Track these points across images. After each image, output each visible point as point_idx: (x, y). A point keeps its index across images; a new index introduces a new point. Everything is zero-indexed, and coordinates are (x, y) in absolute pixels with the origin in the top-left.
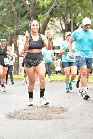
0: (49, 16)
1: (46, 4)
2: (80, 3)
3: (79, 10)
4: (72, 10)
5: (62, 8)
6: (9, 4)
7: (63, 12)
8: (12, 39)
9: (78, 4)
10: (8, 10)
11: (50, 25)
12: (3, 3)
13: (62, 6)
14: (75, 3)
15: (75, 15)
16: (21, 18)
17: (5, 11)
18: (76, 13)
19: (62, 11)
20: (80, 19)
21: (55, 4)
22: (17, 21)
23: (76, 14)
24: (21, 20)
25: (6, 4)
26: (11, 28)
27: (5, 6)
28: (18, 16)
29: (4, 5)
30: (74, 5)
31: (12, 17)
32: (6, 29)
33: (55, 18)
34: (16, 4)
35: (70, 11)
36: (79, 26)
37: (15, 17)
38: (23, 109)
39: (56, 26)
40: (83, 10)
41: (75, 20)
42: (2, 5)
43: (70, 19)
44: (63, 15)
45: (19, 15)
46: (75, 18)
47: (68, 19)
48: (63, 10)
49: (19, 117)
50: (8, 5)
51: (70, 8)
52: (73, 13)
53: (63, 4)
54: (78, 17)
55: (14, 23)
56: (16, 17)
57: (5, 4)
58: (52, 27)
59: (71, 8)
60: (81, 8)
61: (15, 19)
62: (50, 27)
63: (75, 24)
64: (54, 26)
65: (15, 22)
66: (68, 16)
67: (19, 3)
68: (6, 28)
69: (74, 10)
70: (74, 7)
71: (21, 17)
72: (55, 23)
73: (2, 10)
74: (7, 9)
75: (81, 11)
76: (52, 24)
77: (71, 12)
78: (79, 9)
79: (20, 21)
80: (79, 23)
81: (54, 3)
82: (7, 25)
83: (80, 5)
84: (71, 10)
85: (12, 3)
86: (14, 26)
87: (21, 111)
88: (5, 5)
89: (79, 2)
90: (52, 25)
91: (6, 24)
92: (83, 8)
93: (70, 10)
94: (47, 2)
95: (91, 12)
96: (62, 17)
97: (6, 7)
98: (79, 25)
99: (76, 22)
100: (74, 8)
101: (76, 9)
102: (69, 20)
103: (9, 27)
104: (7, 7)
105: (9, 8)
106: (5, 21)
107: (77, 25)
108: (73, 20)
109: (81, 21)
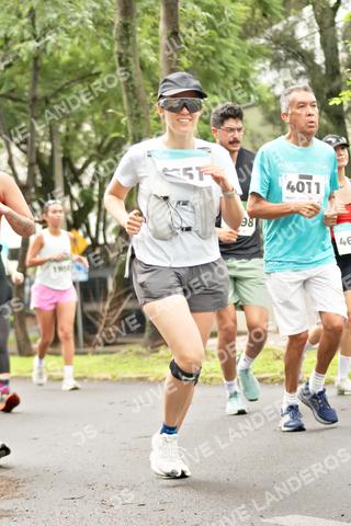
3: (84, 109)
5: (18, 104)
7: (25, 118)
9: (78, 87)
13: (15, 96)
14: (67, 84)
15: (67, 129)
18: (72, 119)
19: (20, 115)
20: (90, 143)
23: (73, 125)
30: (61, 90)
36: (86, 171)
40: (97, 111)
41: (69, 147)
43: (49, 146)
46: (67, 138)
47: (43, 144)
48: (23, 110)
51: (47, 102)
52: (60, 122)
53: (23, 91)
54: (80, 137)
59: (52, 101)
60: (91, 102)
63: (68, 162)
66: (41, 133)
70: (63, 96)
75: (92, 113)
80: (83, 160)
89: (81, 79)
93: (47, 110)
95: (121, 114)
98: (85, 166)
99: (74, 154)
102: (45, 148)
107: (79, 166)
108: (61, 148)
109: (93, 152)
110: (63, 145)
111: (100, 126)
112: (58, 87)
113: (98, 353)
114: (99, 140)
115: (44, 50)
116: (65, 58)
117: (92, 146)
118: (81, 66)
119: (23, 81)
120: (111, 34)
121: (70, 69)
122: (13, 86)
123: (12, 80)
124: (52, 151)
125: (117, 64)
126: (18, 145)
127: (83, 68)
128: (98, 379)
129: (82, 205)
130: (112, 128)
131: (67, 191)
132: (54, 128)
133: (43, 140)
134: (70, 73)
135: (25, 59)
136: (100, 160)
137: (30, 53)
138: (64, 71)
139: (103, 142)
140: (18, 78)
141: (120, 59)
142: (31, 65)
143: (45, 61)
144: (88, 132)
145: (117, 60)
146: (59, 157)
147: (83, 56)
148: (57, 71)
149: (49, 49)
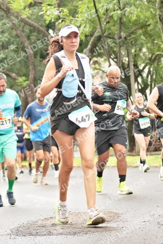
0: (90, 54)
1: (82, 33)
2: (144, 30)
3: (143, 41)
4: (130, 41)
5: (112, 40)
6: (18, 37)
7: (115, 46)
8: (27, 99)
9: (140, 31)
10: (17, 48)
11: (93, 70)
12: (8, 37)
13: (111, 36)
14: (135, 30)
15: (135, 51)
16: (40, 61)
17: (12, 49)
18: (137, 46)
20: (146, 57)
21: (99, 32)
22: (35, 66)
23: (138, 49)
24: (41, 64)
25: (14, 38)
26: (24, 78)
27: (11, 41)
28: (35, 57)
29: (9, 40)
30: (132, 33)
31: (26, 60)
32: (17, 81)
33: (102, 57)
34: (32, 37)
35: (126, 44)
36: (145, 70)
37: (30, 59)
38: (43, 218)
39: (103, 72)
40: (149, 42)
41: (136, 59)
42: (7, 39)
43: (127, 59)
44: (114, 52)
45: (37, 55)
46: (135, 55)
47: (124, 58)
49: (34, 232)
50: (18, 39)
52: (132, 48)
53: (114, 34)
54: (141, 54)
55: (30, 70)
56: (32, 59)
57: (12, 37)
58: (97, 73)
59: (128, 38)
60: (146, 38)
61: (30, 62)
62: (94, 75)
63: (136, 66)
64: (101, 71)
65: (31, 67)
66: (123, 53)
67: (35, 34)
68: (15, 79)
69: (133, 42)
70: (133, 36)
71: (41, 59)
72: (102, 66)
73: (7, 48)
74: (16, 46)
75: (147, 43)
76: (97, 69)
77: (129, 46)
78: (142, 39)
79: (40, 66)
80: (143, 65)
81: (97, 31)
82: (17, 74)
83: (143, 32)
84: (128, 42)
85: (23, 34)
86: (29, 75)
87: (40, 222)
88: (12, 39)
89: (141, 28)
90: (96, 71)
91: (15, 73)
92: (148, 38)
93: (126, 42)
94: (83, 30)
95: (161, 43)
96: (113, 55)
97: (13, 43)
98: (144, 68)
99: (139, 63)
100: (133, 38)
101: (136, 40)
102: (125, 60)
103: (20, 77)
104: (15, 43)
105: (19, 43)
106: (13, 67)
107: (141, 68)
108: (133, 60)
109: (147, 61)
110: (133, 58)
111: (151, 49)
112: (131, 32)
113: (152, 155)
114: (150, 56)
115: (124, 15)
116: (134, 18)
117: (147, 58)
118: (141, 21)
119: (115, 29)
120: (155, 6)
121: (136, 23)
122: (110, 32)
123: (109, 29)
124: (129, 62)
125: (158, 20)
126: (113, 59)
127: (142, 22)
128: (153, 167)
129: (143, 86)
130: (156, 50)
131: (136, 80)
132: (129, 51)
133: (124, 56)
134: (136, 25)
135: (116, 19)
136: (151, 65)
137: (118, 16)
138: (133, 24)
139: (152, 57)
140: (112, 28)
141: (160, 18)
142: (118, 22)
143: (124, 20)
144: (145, 52)
145: (158, 18)
146: (132, 64)
147: (142, 17)
148: (130, 24)
149: (127, 14)
